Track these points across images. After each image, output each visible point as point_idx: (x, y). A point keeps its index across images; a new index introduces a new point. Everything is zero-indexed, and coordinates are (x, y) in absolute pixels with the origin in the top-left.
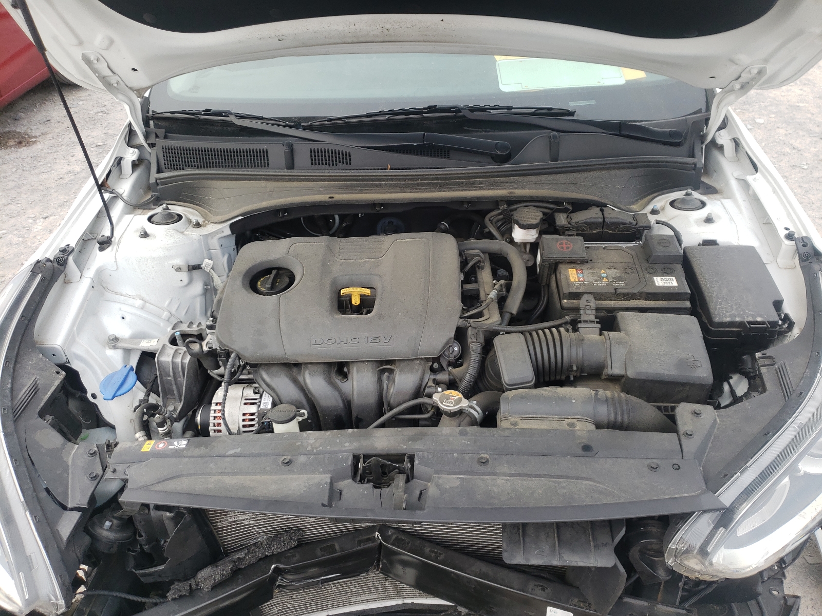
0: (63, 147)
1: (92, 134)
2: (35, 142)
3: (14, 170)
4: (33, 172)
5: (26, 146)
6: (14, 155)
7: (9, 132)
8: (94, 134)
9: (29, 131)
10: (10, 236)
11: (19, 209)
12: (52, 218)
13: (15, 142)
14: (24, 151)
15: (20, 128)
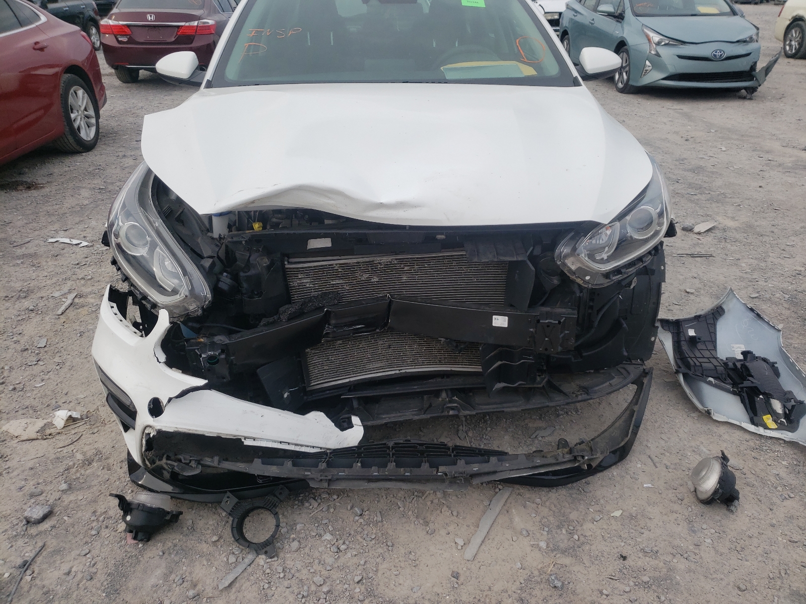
0: (69, 190)
1: (93, 182)
2: (42, 187)
3: (29, 203)
4: (46, 204)
5: (34, 189)
6: (25, 195)
7: (16, 181)
8: (95, 182)
9: (35, 181)
10: (37, 241)
11: (40, 226)
12: (71, 230)
13: (24, 187)
14: (34, 193)
15: (28, 178)
